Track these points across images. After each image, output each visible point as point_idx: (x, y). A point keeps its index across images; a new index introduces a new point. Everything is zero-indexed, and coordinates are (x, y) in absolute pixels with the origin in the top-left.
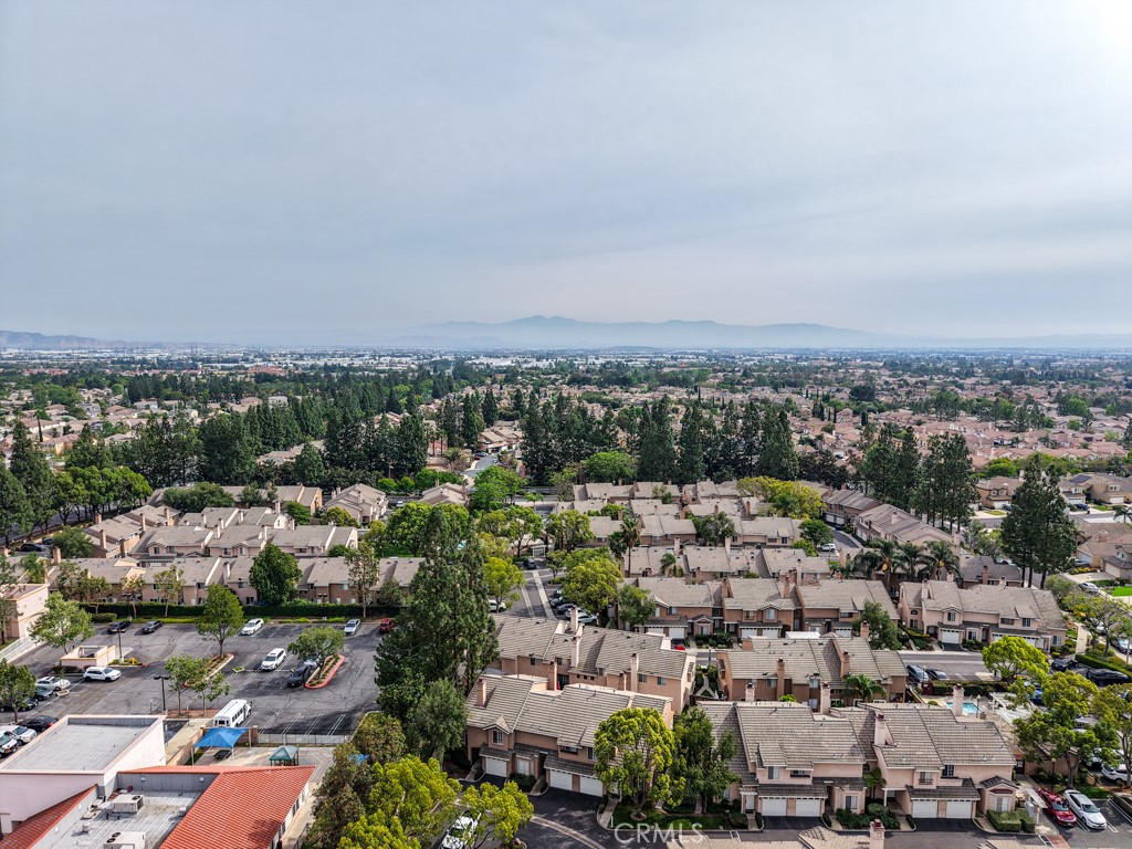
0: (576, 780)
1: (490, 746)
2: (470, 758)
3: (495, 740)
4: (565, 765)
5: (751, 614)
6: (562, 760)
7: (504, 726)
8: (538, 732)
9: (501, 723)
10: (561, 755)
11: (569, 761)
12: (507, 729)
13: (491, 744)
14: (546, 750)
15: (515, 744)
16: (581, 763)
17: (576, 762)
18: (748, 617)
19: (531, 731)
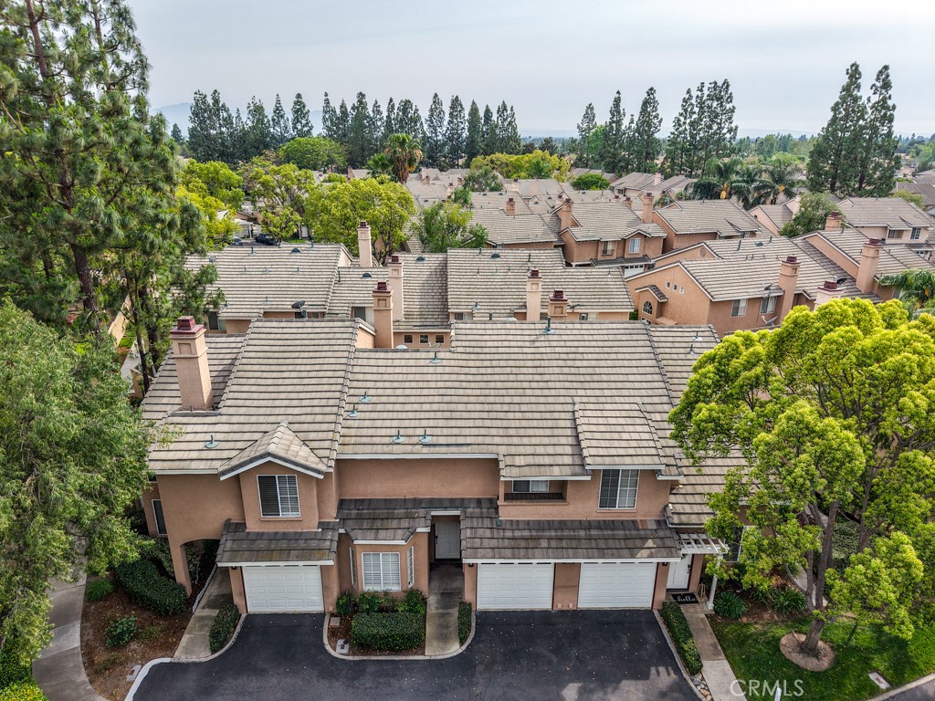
0: (566, 578)
1: (253, 526)
2: (181, 574)
3: (270, 504)
4: (526, 542)
5: (610, 247)
6: (515, 525)
7: (302, 454)
8: (426, 453)
9: (285, 444)
10: (509, 512)
11: (541, 526)
12: (312, 461)
13: (256, 522)
14: (452, 503)
15: (342, 504)
16: (582, 525)
17: (562, 525)
18: (605, 252)
19: (398, 453)
